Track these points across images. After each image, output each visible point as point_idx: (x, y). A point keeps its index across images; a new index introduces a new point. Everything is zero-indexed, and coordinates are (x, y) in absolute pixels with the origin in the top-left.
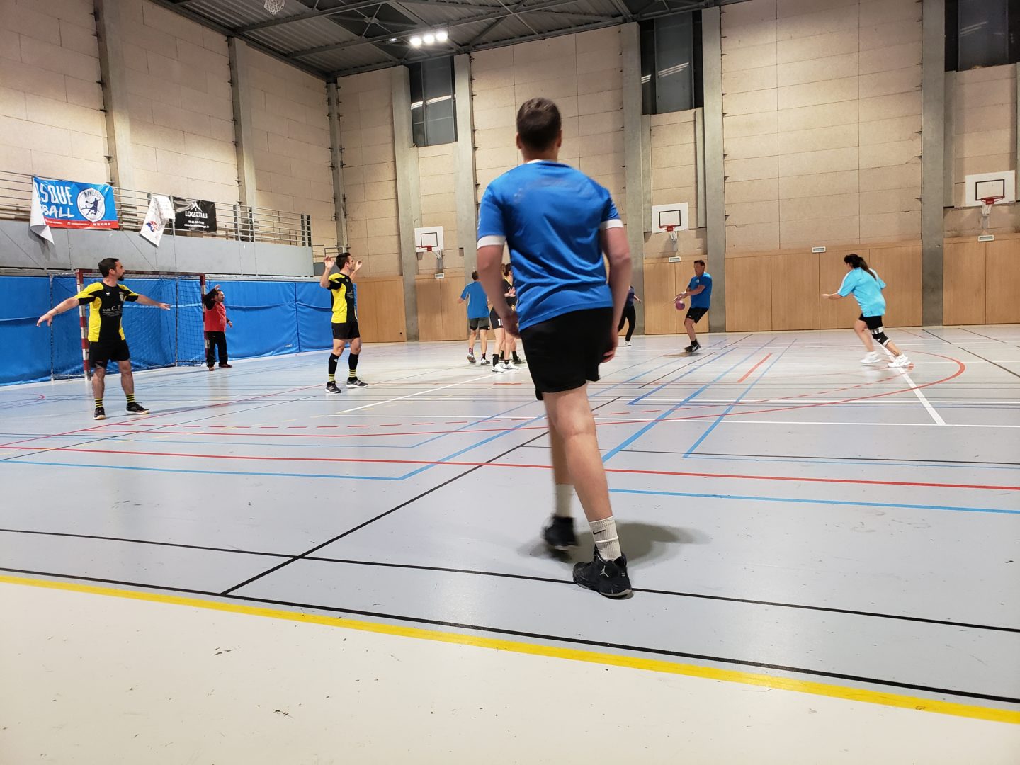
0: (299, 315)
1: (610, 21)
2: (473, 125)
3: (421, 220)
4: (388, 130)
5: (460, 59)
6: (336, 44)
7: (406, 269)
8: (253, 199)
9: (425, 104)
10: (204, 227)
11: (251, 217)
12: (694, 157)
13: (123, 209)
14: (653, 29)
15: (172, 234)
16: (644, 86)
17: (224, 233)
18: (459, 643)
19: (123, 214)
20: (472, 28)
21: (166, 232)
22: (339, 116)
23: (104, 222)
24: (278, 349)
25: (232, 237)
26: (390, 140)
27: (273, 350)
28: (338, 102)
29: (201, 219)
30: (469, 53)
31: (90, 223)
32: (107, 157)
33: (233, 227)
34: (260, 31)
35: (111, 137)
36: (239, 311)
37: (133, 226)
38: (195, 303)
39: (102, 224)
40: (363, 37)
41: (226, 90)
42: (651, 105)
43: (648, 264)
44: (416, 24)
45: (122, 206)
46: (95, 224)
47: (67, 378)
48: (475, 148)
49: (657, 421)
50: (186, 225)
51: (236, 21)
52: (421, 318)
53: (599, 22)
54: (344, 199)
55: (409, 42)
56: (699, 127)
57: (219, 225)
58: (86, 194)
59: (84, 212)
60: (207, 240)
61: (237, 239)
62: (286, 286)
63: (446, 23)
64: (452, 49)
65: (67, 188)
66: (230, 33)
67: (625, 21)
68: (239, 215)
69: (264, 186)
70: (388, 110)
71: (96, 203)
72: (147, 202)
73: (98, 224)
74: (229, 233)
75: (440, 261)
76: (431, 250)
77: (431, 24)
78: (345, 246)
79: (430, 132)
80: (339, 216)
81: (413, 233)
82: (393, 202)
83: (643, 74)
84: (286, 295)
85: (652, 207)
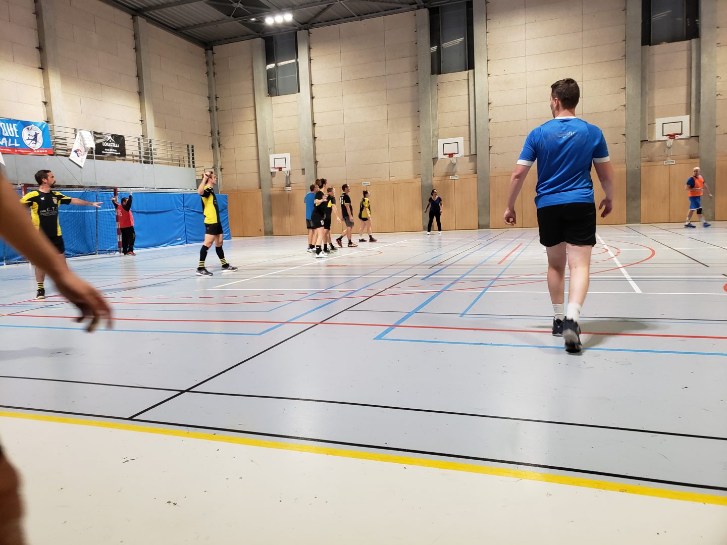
0: (186, 217)
1: (409, 7)
2: (311, 81)
3: (274, 147)
4: (250, 84)
5: (301, 34)
6: (212, 22)
7: (264, 184)
8: (152, 133)
9: (276, 66)
10: (117, 154)
11: (151, 146)
12: (467, 105)
13: (56, 140)
14: (439, 13)
15: (93, 159)
16: (432, 54)
17: (131, 158)
18: (300, 451)
19: (56, 143)
20: (310, 11)
21: (88, 157)
22: (214, 74)
23: (42, 150)
24: (171, 241)
25: (137, 161)
26: (251, 91)
27: (167, 242)
28: (214, 64)
29: (114, 148)
30: (308, 30)
31: (32, 150)
32: (44, 102)
33: (138, 154)
34: (156, 11)
35: (47, 88)
36: (143, 215)
37: (64, 153)
38: (110, 208)
39: (41, 151)
40: (231, 17)
41: (131, 54)
42: (437, 68)
43: (435, 181)
44: (269, 8)
45: (55, 138)
46: (35, 151)
47: (16, 263)
48: (312, 98)
49: (442, 291)
50: (103, 152)
51: (138, 4)
52: (274, 218)
53: (401, 8)
54: (219, 133)
55: (264, 21)
56: (471, 84)
57: (127, 152)
58: (28, 129)
59: (27, 143)
60: (119, 163)
61: (140, 162)
62: (176, 196)
63: (291, 7)
64: (296, 26)
65: (14, 125)
66: (133, 12)
67: (419, 8)
68: (142, 145)
69: (160, 124)
70: (250, 72)
71: (36, 136)
72: (74, 135)
73: (38, 151)
74: (135, 158)
75: (288, 178)
76: (281, 170)
77: (280, 9)
78: (219, 166)
79: (280, 85)
80: (215, 146)
81: (268, 158)
82: (254, 136)
83: (432, 45)
84: (176, 203)
85: (439, 140)
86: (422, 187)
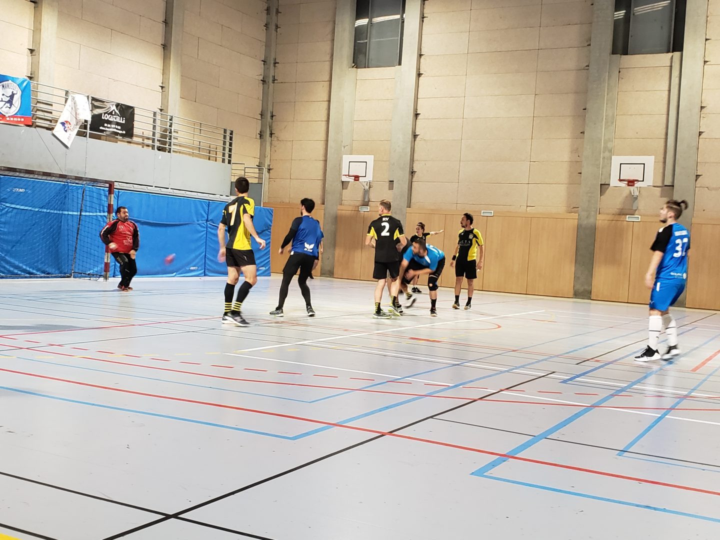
0: (210, 236)
2: (420, 49)
3: (352, 145)
4: (327, 47)
7: (328, 198)
8: (176, 107)
9: (370, 22)
10: (120, 132)
11: (170, 126)
12: (666, 106)
13: (39, 105)
15: (86, 136)
16: (616, 23)
17: (140, 140)
19: (38, 110)
21: (79, 134)
22: (277, 27)
23: (17, 117)
24: (182, 270)
25: (148, 146)
26: (328, 58)
27: (176, 272)
28: (278, 12)
29: (118, 124)
32: (30, 49)
33: (151, 136)
35: (37, 30)
37: (46, 124)
39: (15, 119)
42: (623, 44)
43: (601, 221)
45: (38, 102)
46: (8, 119)
48: (419, 75)
50: (101, 128)
52: (338, 252)
54: (272, 116)
56: (676, 74)
57: (136, 131)
58: (3, 86)
60: (121, 146)
61: (153, 147)
62: (198, 204)
68: (158, 123)
69: (189, 95)
70: (329, 28)
71: (12, 96)
72: (64, 99)
73: (12, 119)
74: (146, 141)
75: (366, 192)
76: (358, 180)
78: (266, 166)
79: (373, 53)
80: (264, 135)
81: (341, 160)
82: (323, 125)
83: (617, 9)
84: (197, 213)
85: (613, 157)
86: (579, 227)
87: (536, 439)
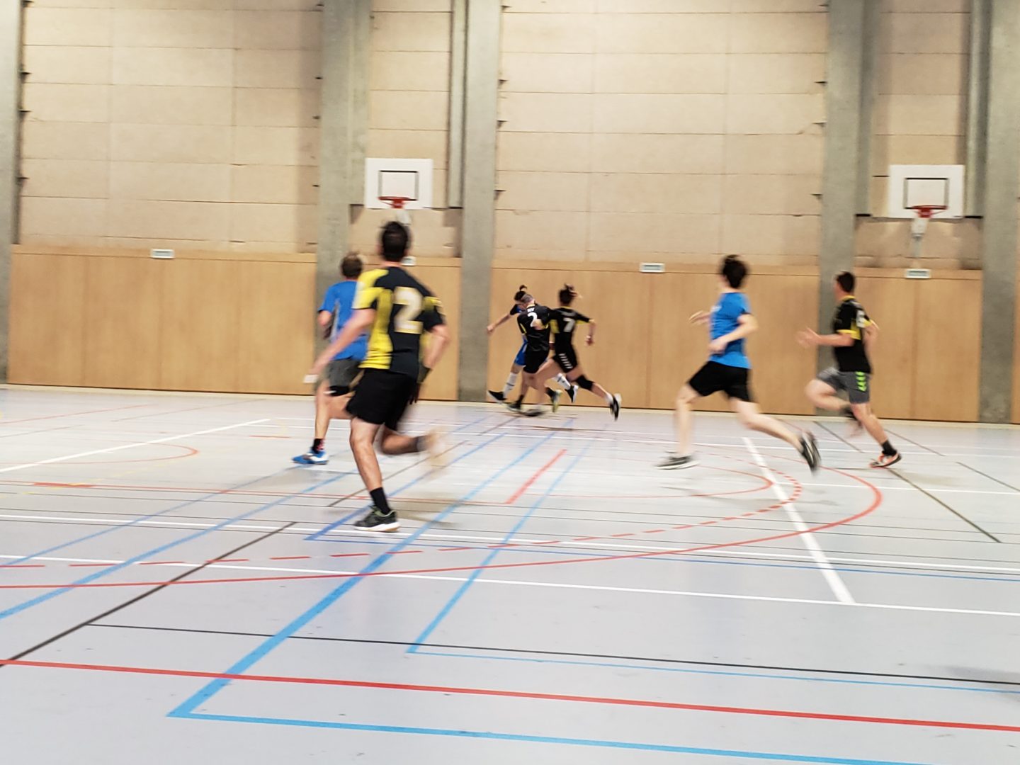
12: (447, 78)
49: (361, 576)
86: (318, 278)
87: (274, 639)
